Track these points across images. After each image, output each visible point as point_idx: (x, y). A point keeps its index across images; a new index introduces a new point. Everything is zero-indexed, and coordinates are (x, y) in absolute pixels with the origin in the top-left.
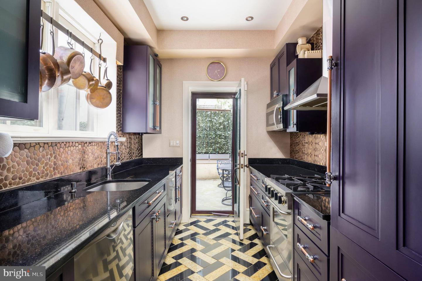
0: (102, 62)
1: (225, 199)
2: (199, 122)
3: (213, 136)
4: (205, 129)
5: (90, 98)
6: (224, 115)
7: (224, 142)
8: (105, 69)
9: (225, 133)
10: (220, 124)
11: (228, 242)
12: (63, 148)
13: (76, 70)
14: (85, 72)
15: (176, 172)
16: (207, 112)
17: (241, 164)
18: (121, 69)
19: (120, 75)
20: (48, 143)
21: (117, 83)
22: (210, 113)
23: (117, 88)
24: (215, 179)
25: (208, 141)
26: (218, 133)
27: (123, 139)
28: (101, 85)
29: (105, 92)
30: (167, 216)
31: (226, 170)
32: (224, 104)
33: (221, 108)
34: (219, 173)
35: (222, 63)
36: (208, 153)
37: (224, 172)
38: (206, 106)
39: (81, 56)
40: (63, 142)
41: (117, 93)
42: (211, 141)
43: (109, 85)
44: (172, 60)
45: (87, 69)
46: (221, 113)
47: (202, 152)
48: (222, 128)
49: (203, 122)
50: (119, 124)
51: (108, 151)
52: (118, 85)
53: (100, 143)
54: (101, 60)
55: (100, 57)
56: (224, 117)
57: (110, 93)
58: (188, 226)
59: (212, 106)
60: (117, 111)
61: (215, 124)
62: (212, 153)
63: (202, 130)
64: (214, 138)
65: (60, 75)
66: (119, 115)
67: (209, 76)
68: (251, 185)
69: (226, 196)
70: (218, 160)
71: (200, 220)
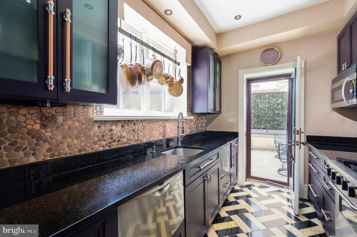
0: (177, 65)
1: (281, 169)
2: (257, 104)
3: (271, 115)
4: (264, 109)
5: (170, 91)
6: (283, 96)
7: (282, 120)
8: (179, 70)
9: (283, 112)
10: (278, 104)
11: (281, 212)
12: (149, 123)
13: (157, 72)
14: (164, 73)
15: (231, 143)
16: (265, 95)
17: (297, 141)
18: (190, 69)
19: (190, 73)
20: (139, 120)
21: (188, 79)
22: (268, 95)
23: (187, 82)
24: (272, 150)
25: (266, 119)
26: (276, 112)
27: (192, 118)
28: (176, 81)
29: (178, 85)
30: (221, 178)
31: (282, 145)
32: (282, 88)
33: (280, 91)
34: (276, 146)
35: (275, 48)
36: (266, 129)
37: (280, 145)
38: (265, 90)
39: (160, 62)
40: (149, 120)
41: (187, 85)
42: (269, 119)
43: (182, 81)
44: (229, 56)
45: (166, 72)
46: (279, 95)
47: (260, 128)
48: (280, 108)
49: (261, 104)
50: (189, 107)
51: (179, 126)
52: (188, 80)
53: (175, 120)
54: (176, 64)
55: (175, 62)
56: (282, 98)
57: (181, 86)
58: (243, 188)
59: (270, 90)
60: (187, 98)
61: (273, 104)
62: (270, 129)
63: (261, 110)
64: (272, 117)
65: (146, 77)
66: (189, 100)
67: (263, 63)
68: (310, 162)
69: (283, 167)
70: (275, 135)
71: (255, 184)
